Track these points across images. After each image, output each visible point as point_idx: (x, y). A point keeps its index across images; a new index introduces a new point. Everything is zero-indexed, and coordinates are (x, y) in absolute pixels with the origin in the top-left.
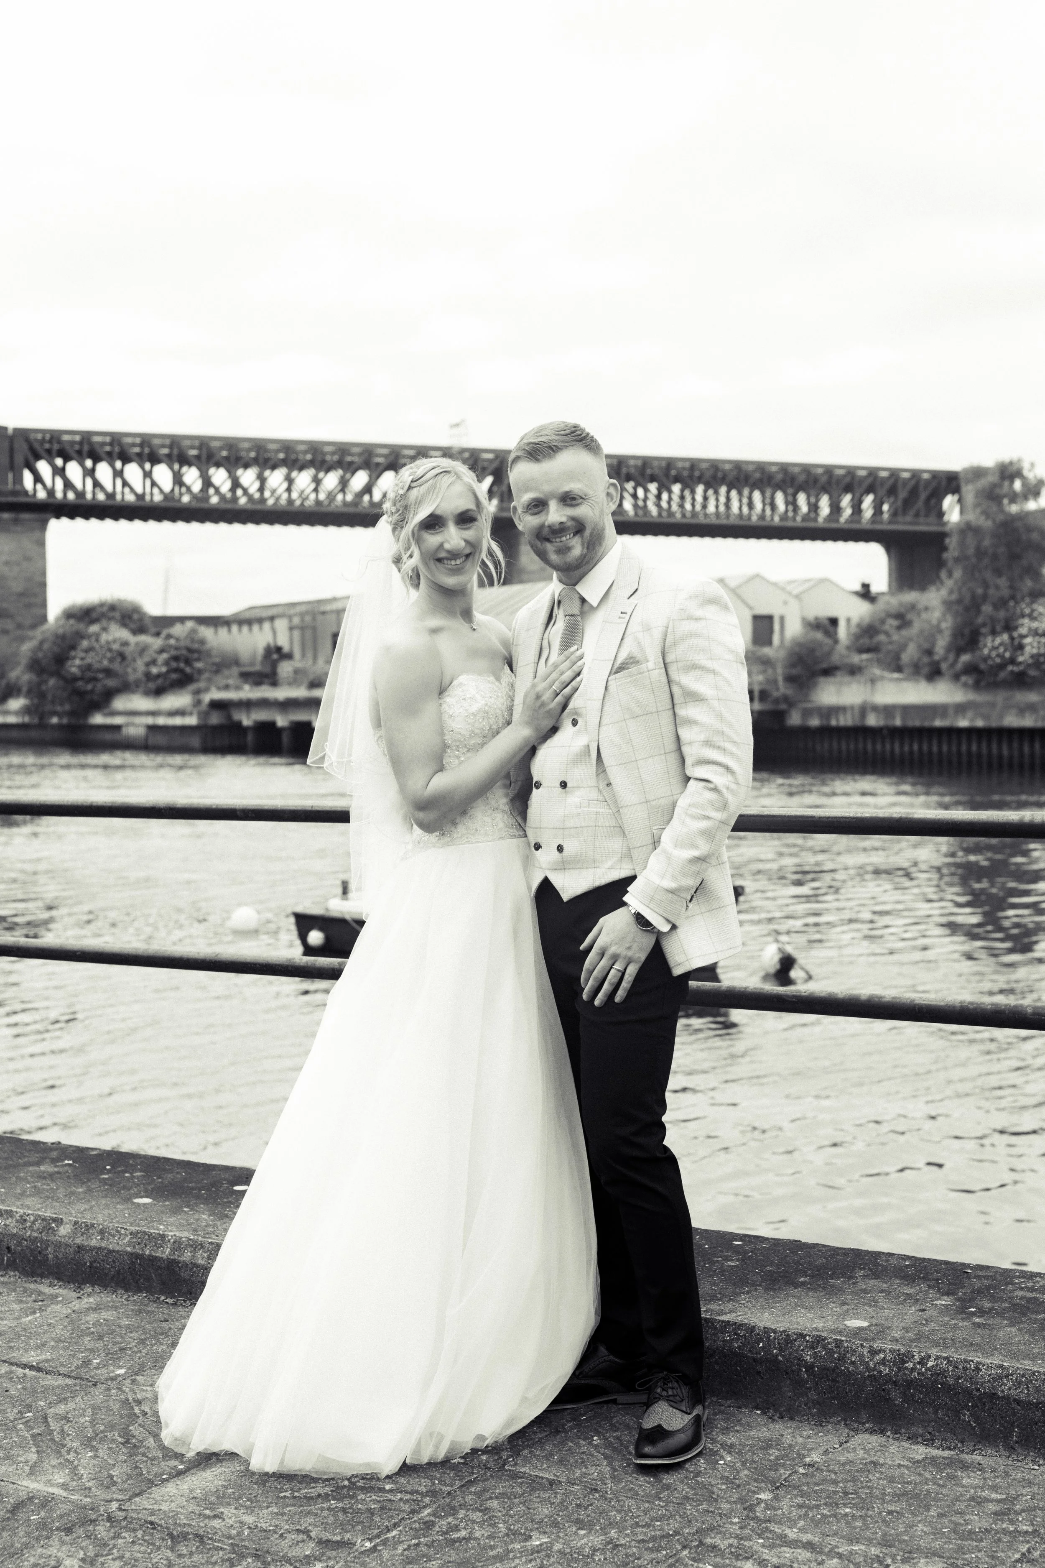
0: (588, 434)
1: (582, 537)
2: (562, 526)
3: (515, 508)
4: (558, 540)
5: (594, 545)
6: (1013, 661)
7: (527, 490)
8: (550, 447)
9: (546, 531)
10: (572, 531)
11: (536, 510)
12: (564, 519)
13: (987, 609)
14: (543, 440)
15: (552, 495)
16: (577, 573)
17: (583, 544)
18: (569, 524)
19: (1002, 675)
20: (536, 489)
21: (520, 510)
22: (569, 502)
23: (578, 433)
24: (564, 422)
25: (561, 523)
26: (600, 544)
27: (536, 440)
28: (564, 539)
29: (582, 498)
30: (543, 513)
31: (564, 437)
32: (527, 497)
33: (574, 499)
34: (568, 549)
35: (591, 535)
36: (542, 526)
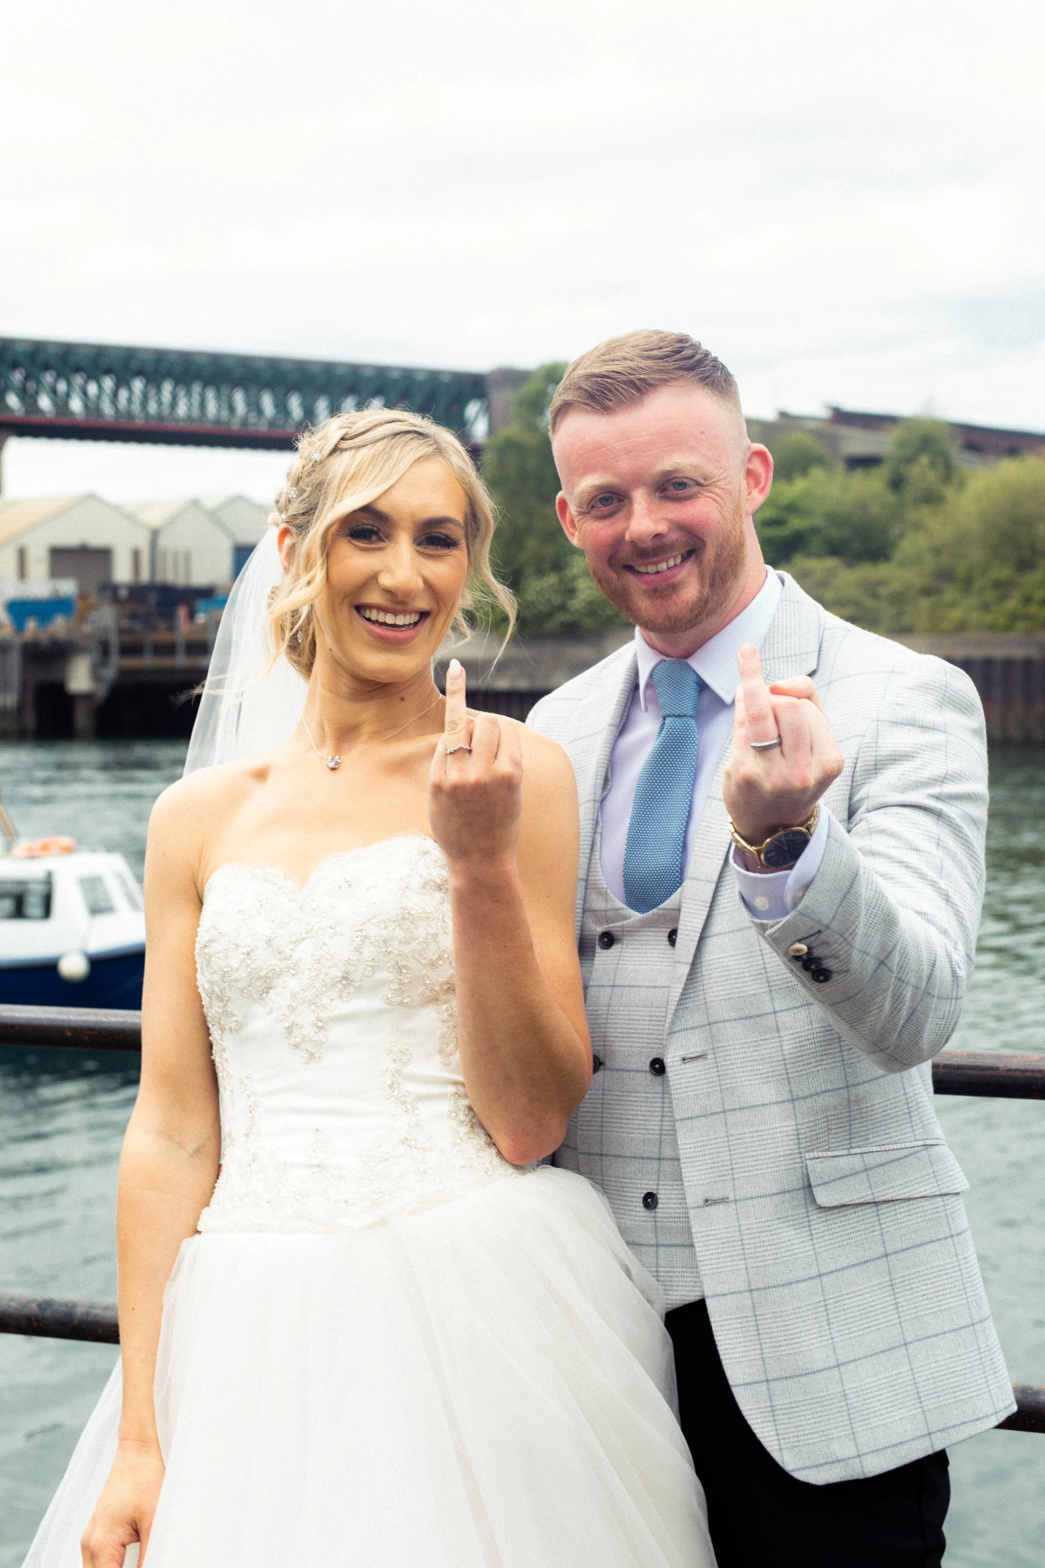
0: (707, 354)
1: (700, 562)
2: (658, 542)
3: (564, 504)
4: (651, 569)
5: (724, 580)
6: (562, 608)
7: (588, 468)
8: (632, 383)
9: (625, 552)
10: (678, 552)
11: (605, 510)
12: (662, 528)
13: (532, 543)
14: (618, 368)
15: (637, 480)
16: (690, 635)
17: (701, 577)
18: (674, 536)
19: (551, 625)
20: (605, 468)
21: (573, 509)
22: (672, 491)
23: (687, 352)
24: (657, 332)
25: (657, 536)
26: (736, 576)
27: (603, 369)
28: (663, 566)
29: (699, 484)
30: (621, 515)
31: (660, 363)
32: (589, 482)
33: (682, 485)
34: (674, 588)
35: (718, 557)
36: (618, 541)
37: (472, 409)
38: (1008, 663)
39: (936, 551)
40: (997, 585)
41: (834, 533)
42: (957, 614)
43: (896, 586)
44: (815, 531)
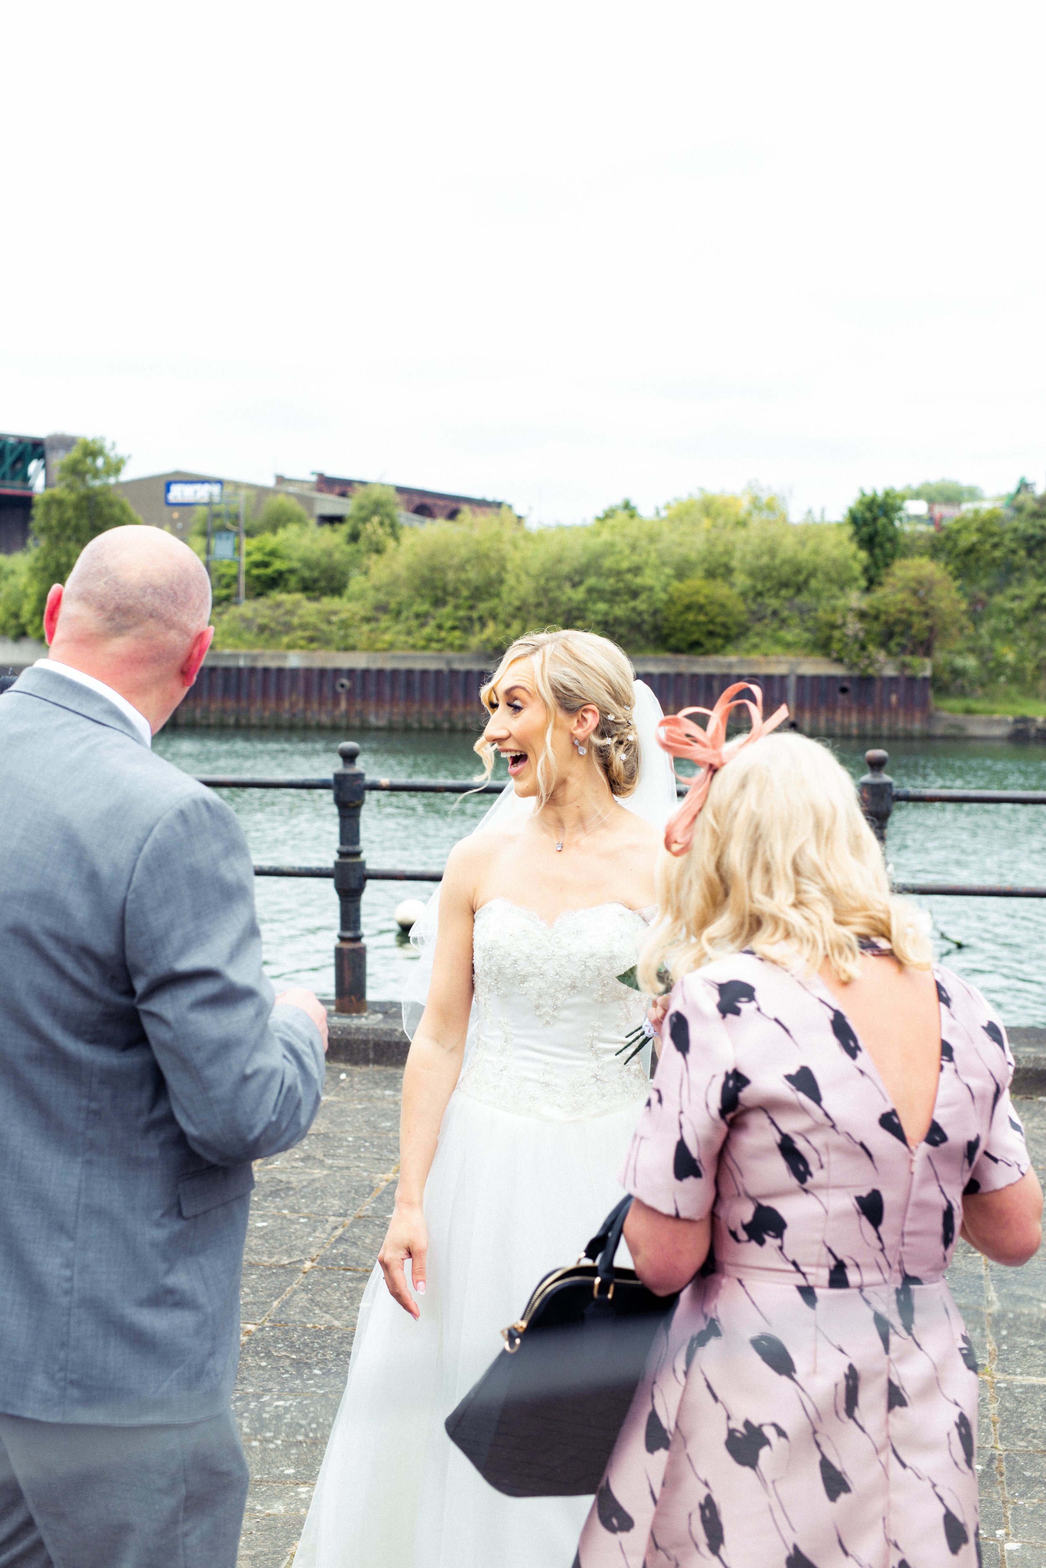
37: (34, 467)
38: (424, 673)
39: (377, 589)
40: (418, 616)
41: (307, 574)
42: (388, 637)
43: (344, 615)
44: (292, 571)
